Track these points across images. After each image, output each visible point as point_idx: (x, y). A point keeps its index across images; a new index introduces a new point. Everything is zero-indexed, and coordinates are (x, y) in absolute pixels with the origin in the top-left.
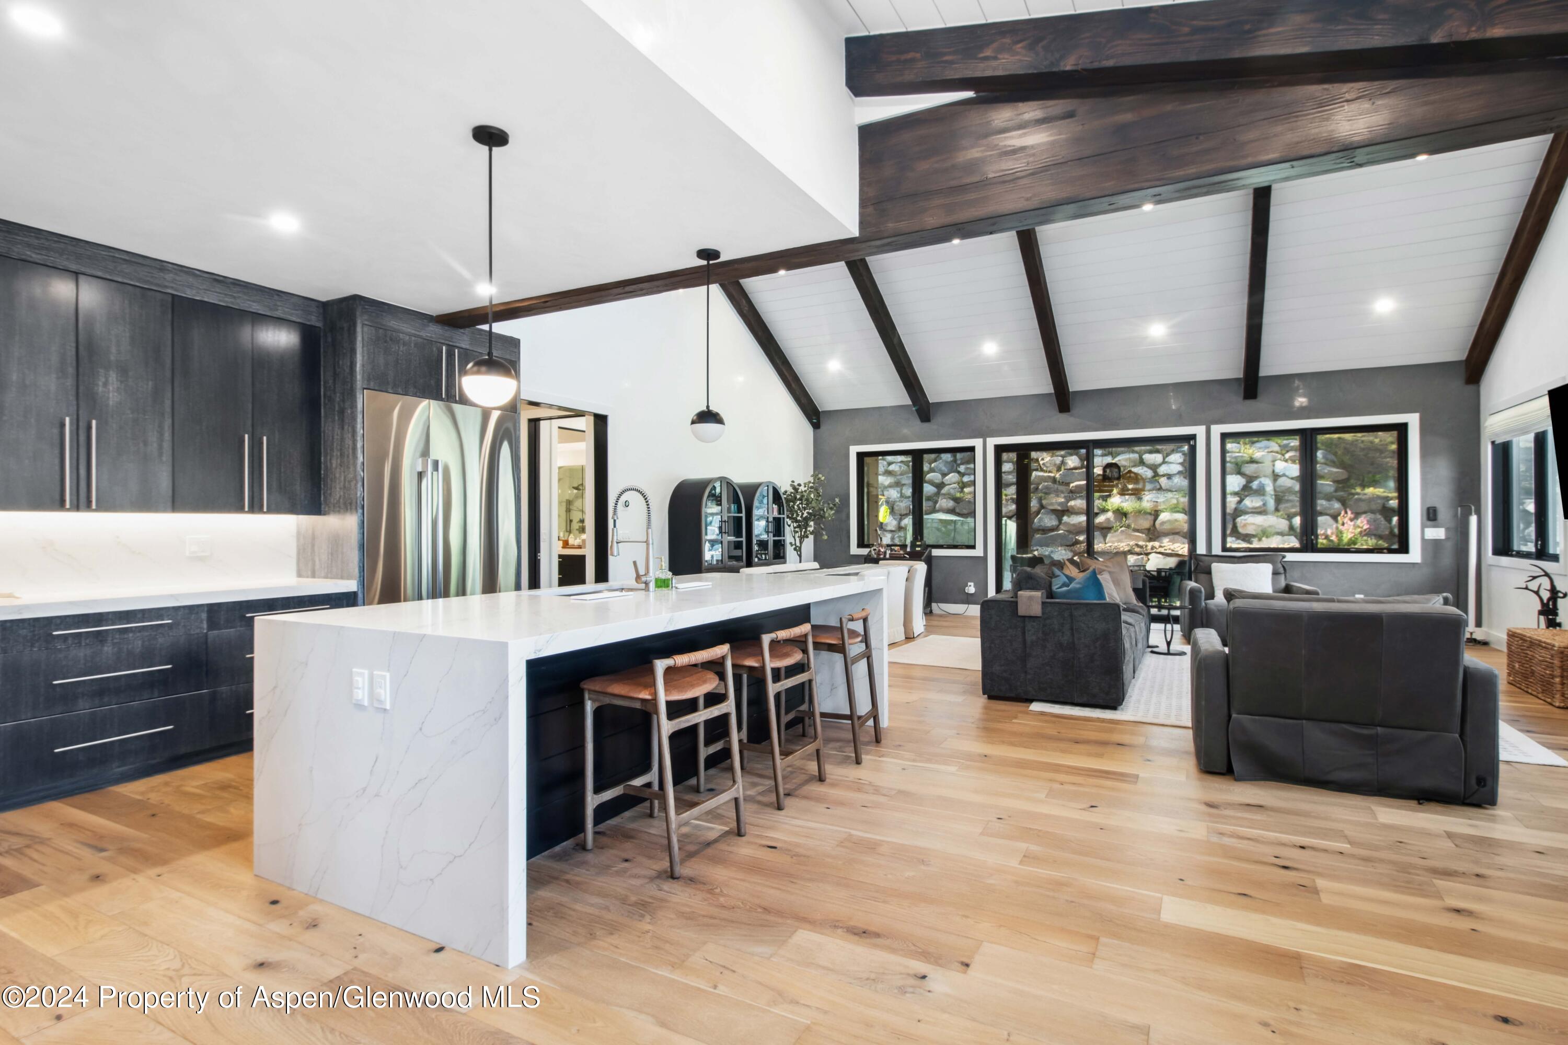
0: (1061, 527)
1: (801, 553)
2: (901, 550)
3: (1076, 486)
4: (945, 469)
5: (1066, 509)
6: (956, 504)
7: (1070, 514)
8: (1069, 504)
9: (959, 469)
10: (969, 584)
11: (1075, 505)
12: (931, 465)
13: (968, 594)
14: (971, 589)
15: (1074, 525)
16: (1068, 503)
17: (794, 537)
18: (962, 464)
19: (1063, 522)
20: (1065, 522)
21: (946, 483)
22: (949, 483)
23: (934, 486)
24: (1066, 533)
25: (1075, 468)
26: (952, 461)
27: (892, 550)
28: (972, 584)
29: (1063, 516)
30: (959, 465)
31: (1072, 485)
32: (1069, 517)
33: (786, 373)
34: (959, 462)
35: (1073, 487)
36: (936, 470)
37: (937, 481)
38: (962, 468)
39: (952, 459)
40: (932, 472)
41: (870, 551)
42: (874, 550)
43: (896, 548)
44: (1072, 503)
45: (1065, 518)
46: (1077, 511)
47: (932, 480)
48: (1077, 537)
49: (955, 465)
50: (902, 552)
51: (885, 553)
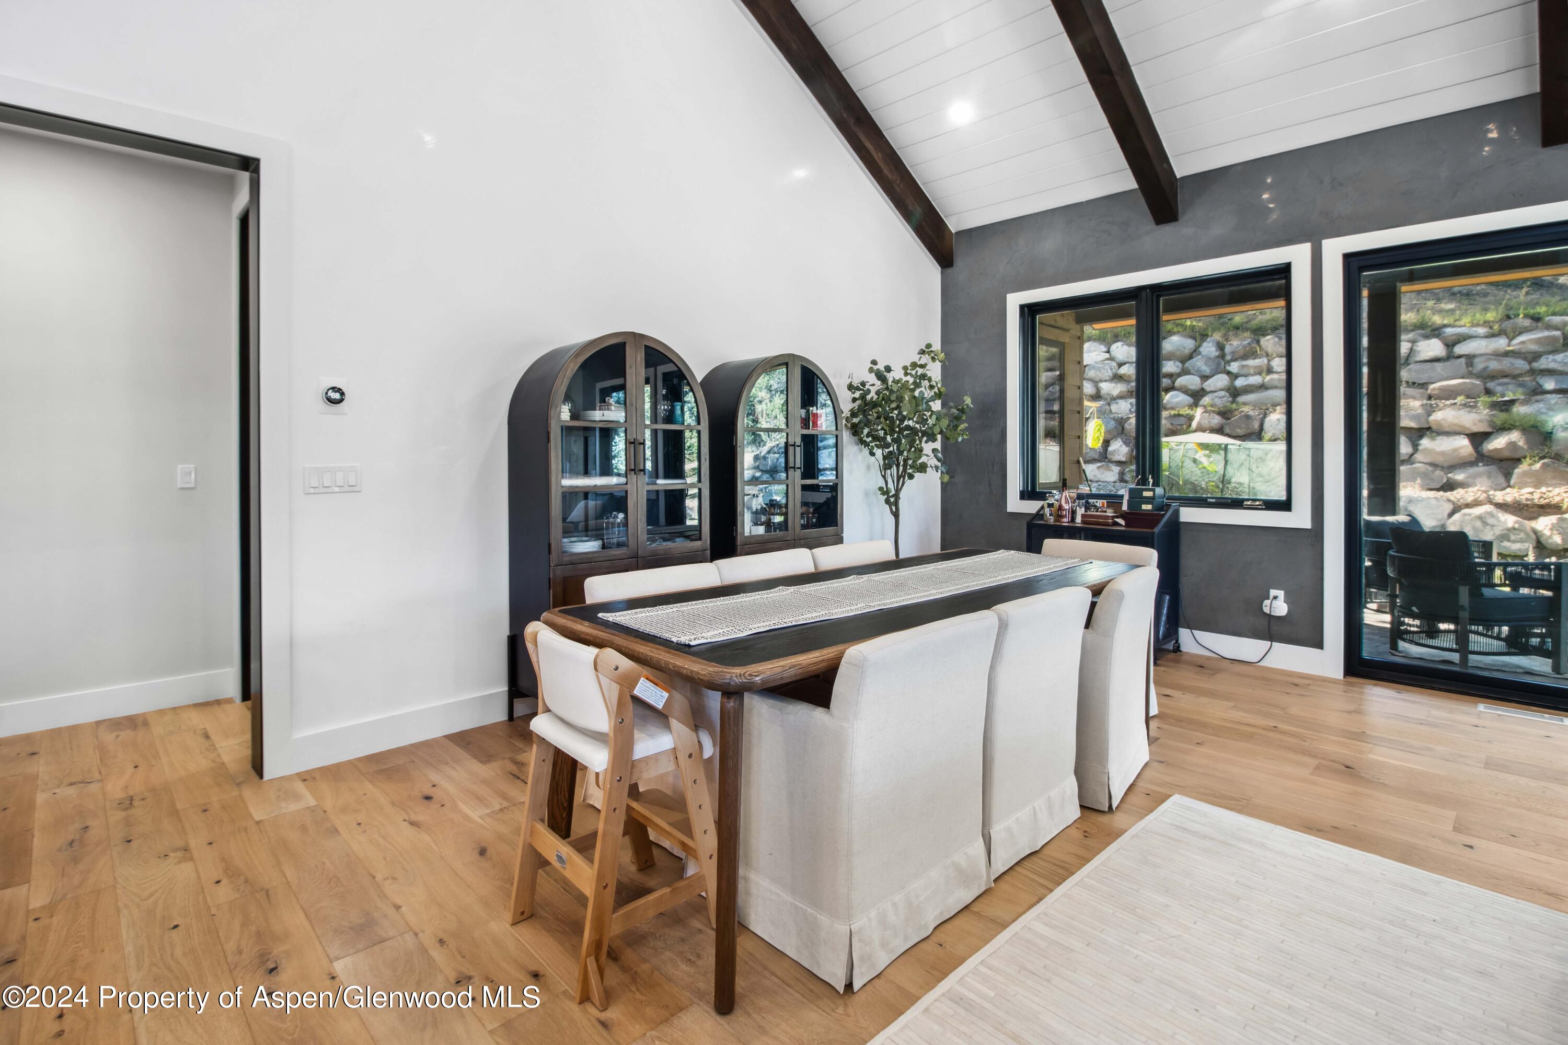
0: (1418, 456)
1: (897, 509)
2: (1108, 507)
3: (1440, 389)
4: (1206, 370)
5: (1425, 426)
6: (1224, 421)
7: (1434, 434)
8: (1432, 418)
9: (1228, 368)
10: (1273, 592)
11: (1443, 419)
12: (1184, 365)
13: (1270, 617)
14: (1278, 605)
15: (1443, 453)
16: (1429, 415)
17: (884, 477)
18: (1235, 360)
19: (1420, 448)
20: (1426, 449)
21: (1208, 389)
22: (1212, 389)
23: (1189, 395)
24: (1430, 468)
25: (1436, 360)
26: (1217, 357)
27: (1087, 508)
28: (1281, 594)
29: (1421, 437)
30: (1229, 362)
31: (1432, 386)
32: (1433, 439)
33: (868, 144)
34: (1228, 358)
35: (1434, 389)
36: (1192, 371)
37: (1192, 387)
38: (1234, 367)
39: (1217, 354)
40: (1186, 374)
41: (1042, 508)
42: (1050, 505)
43: (1099, 503)
44: (1437, 416)
45: (1425, 443)
46: (1447, 429)
47: (1185, 386)
48: (1449, 475)
49: (1223, 363)
50: (1110, 513)
51: (1074, 512)
